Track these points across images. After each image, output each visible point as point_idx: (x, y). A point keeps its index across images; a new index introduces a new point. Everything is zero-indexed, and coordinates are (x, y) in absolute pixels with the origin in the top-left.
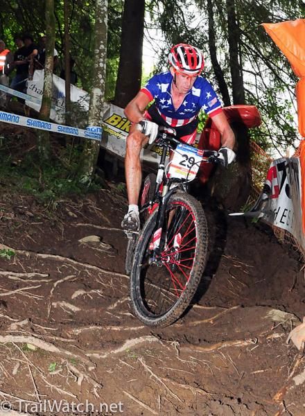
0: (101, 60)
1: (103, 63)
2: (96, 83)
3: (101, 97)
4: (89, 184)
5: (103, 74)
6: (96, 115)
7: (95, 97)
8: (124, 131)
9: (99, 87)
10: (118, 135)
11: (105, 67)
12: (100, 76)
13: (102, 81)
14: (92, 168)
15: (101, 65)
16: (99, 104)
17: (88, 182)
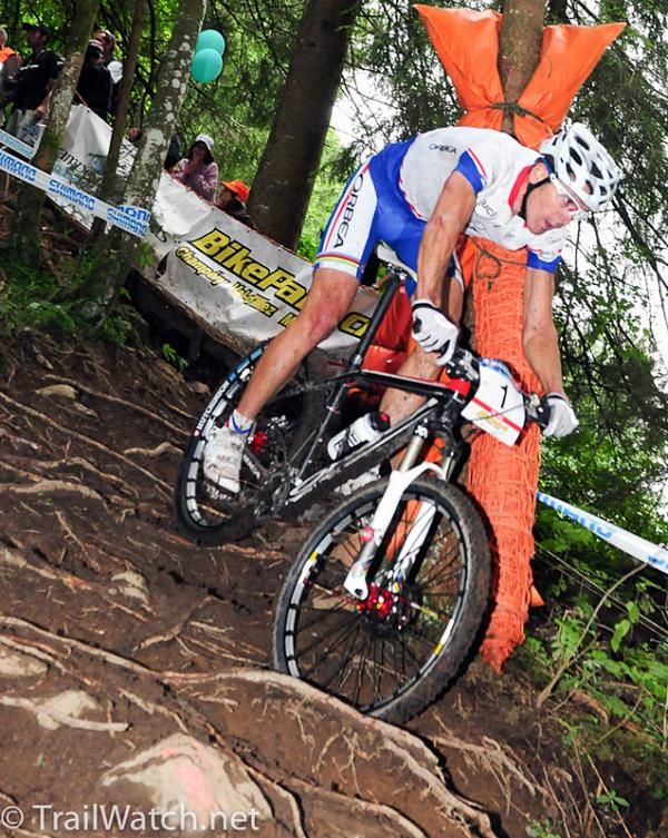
0: (178, 73)
1: (182, 80)
2: (158, 118)
3: (161, 148)
4: (100, 323)
5: (175, 102)
6: (142, 183)
7: (148, 146)
8: (231, 270)
9: (161, 128)
10: (215, 277)
11: (183, 90)
12: (169, 106)
13: (170, 117)
14: (112, 291)
15: (176, 83)
16: (153, 161)
17: (98, 318)
